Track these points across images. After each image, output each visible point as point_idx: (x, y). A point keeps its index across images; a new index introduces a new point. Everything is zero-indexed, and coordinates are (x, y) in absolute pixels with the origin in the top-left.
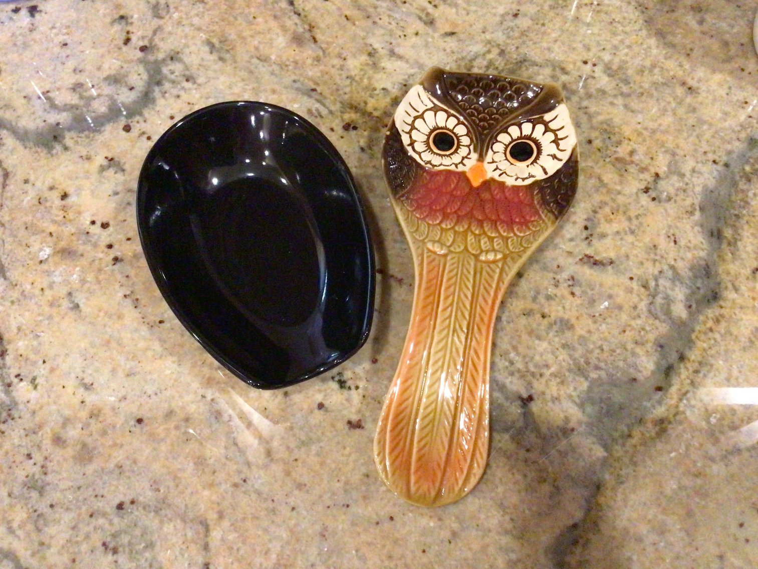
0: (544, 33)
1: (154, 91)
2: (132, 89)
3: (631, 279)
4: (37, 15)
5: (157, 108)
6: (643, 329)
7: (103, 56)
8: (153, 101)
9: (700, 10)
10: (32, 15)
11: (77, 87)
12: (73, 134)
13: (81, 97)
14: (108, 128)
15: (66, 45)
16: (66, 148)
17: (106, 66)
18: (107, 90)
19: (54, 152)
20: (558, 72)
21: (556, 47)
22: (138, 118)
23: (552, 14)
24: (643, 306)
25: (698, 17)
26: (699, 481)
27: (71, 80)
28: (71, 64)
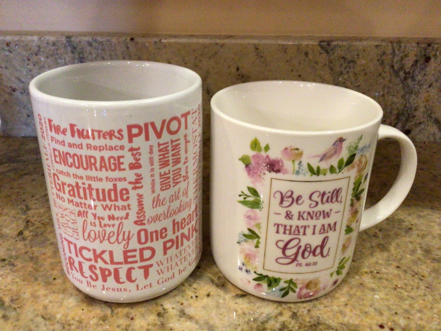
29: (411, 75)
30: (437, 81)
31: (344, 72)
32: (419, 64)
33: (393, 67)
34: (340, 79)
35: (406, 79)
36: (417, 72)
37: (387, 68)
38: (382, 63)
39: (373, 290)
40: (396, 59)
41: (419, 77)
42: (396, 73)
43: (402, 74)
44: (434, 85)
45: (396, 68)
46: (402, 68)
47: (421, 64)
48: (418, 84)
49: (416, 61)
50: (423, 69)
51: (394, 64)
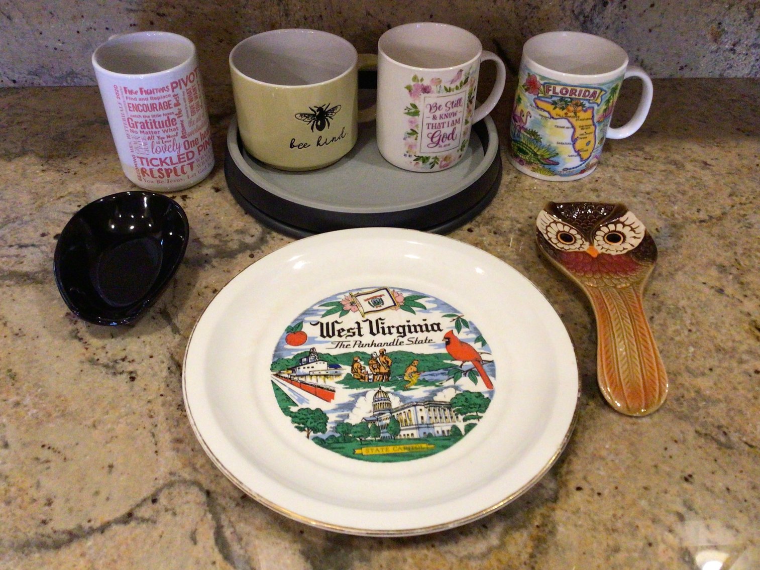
0: (504, 204)
1: (267, 237)
2: (252, 236)
3: (576, 324)
4: (188, 200)
5: (270, 246)
6: (587, 349)
7: (232, 220)
8: (267, 242)
9: (597, 191)
10: (184, 200)
11: (216, 236)
12: (218, 259)
13: (220, 241)
14: (240, 256)
15: (208, 215)
16: (214, 267)
17: (235, 225)
18: (236, 237)
19: (206, 269)
20: (515, 223)
21: (511, 211)
22: (257, 251)
23: (506, 195)
24: (585, 337)
25: (596, 194)
26: (635, 427)
27: (214, 232)
28: (212, 224)
29: (589, 19)
30: (613, 23)
31: (529, 16)
32: (597, 9)
33: (573, 11)
34: (525, 24)
35: (585, 22)
36: (595, 16)
37: (568, 13)
38: (563, 9)
39: (529, 199)
40: (576, 5)
41: (597, 20)
42: (577, 18)
43: (581, 18)
44: (611, 26)
45: (576, 12)
46: (582, 12)
47: (599, 9)
48: (596, 26)
49: (595, 6)
50: (600, 13)
51: (574, 8)
